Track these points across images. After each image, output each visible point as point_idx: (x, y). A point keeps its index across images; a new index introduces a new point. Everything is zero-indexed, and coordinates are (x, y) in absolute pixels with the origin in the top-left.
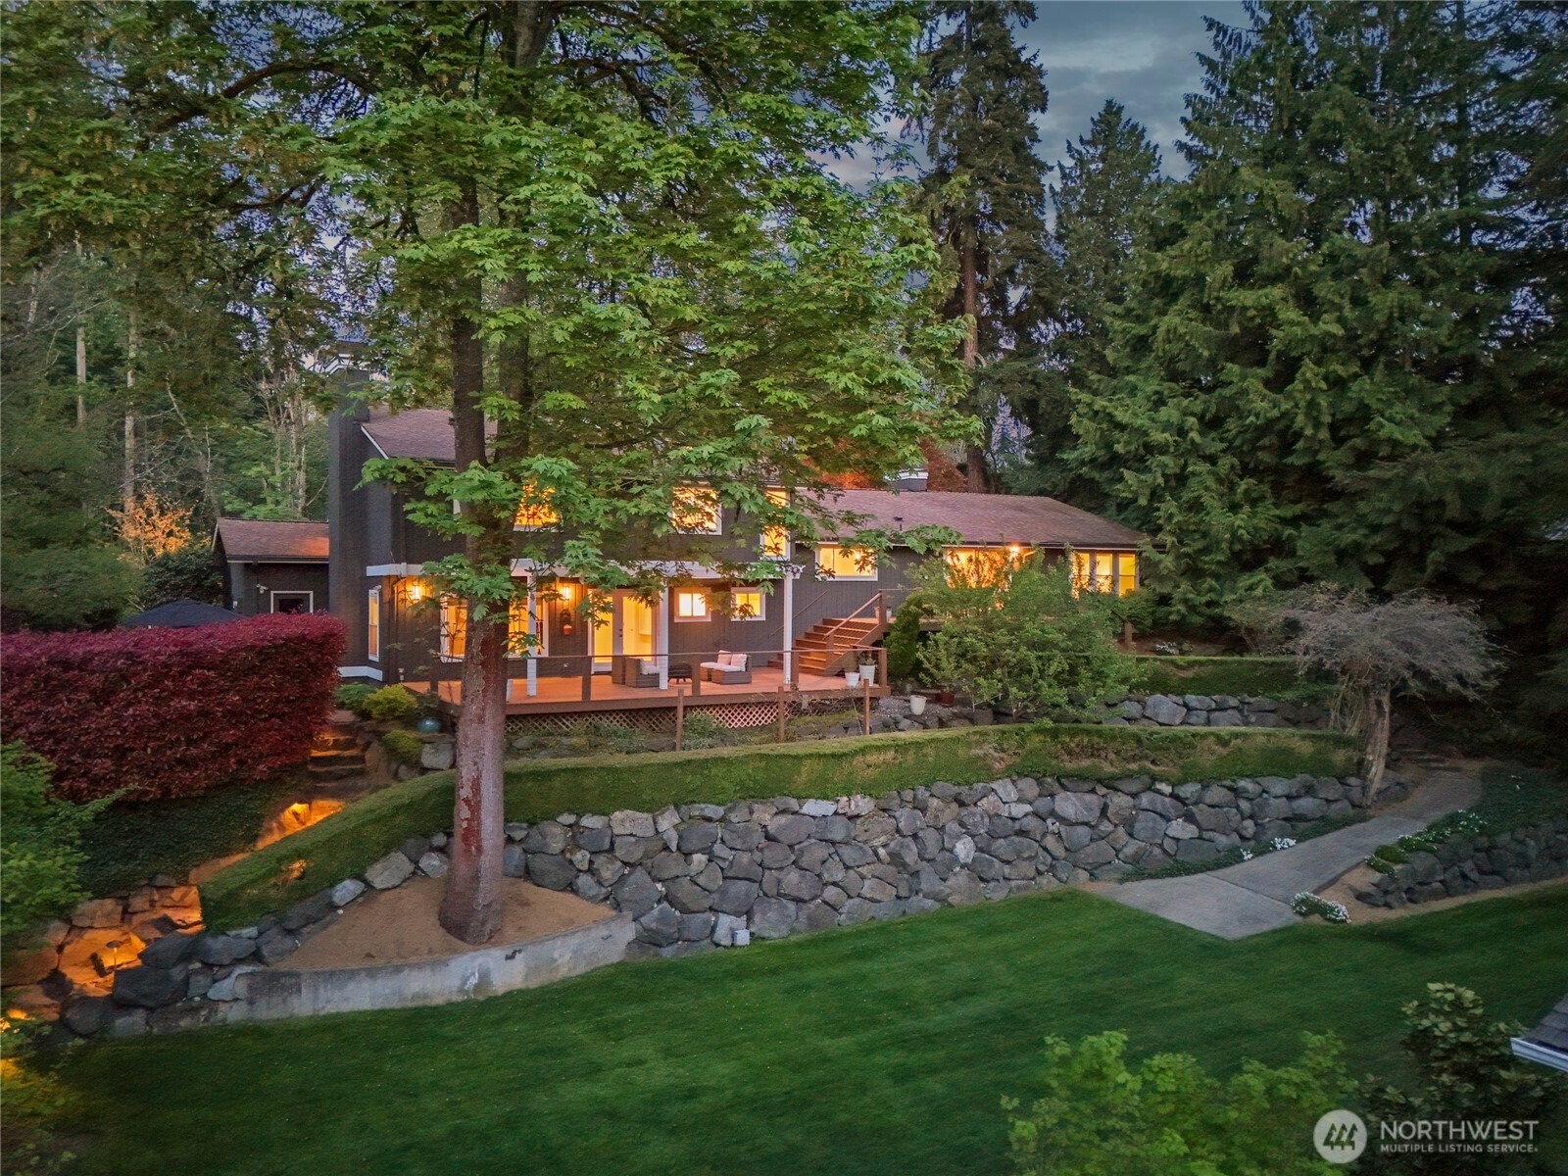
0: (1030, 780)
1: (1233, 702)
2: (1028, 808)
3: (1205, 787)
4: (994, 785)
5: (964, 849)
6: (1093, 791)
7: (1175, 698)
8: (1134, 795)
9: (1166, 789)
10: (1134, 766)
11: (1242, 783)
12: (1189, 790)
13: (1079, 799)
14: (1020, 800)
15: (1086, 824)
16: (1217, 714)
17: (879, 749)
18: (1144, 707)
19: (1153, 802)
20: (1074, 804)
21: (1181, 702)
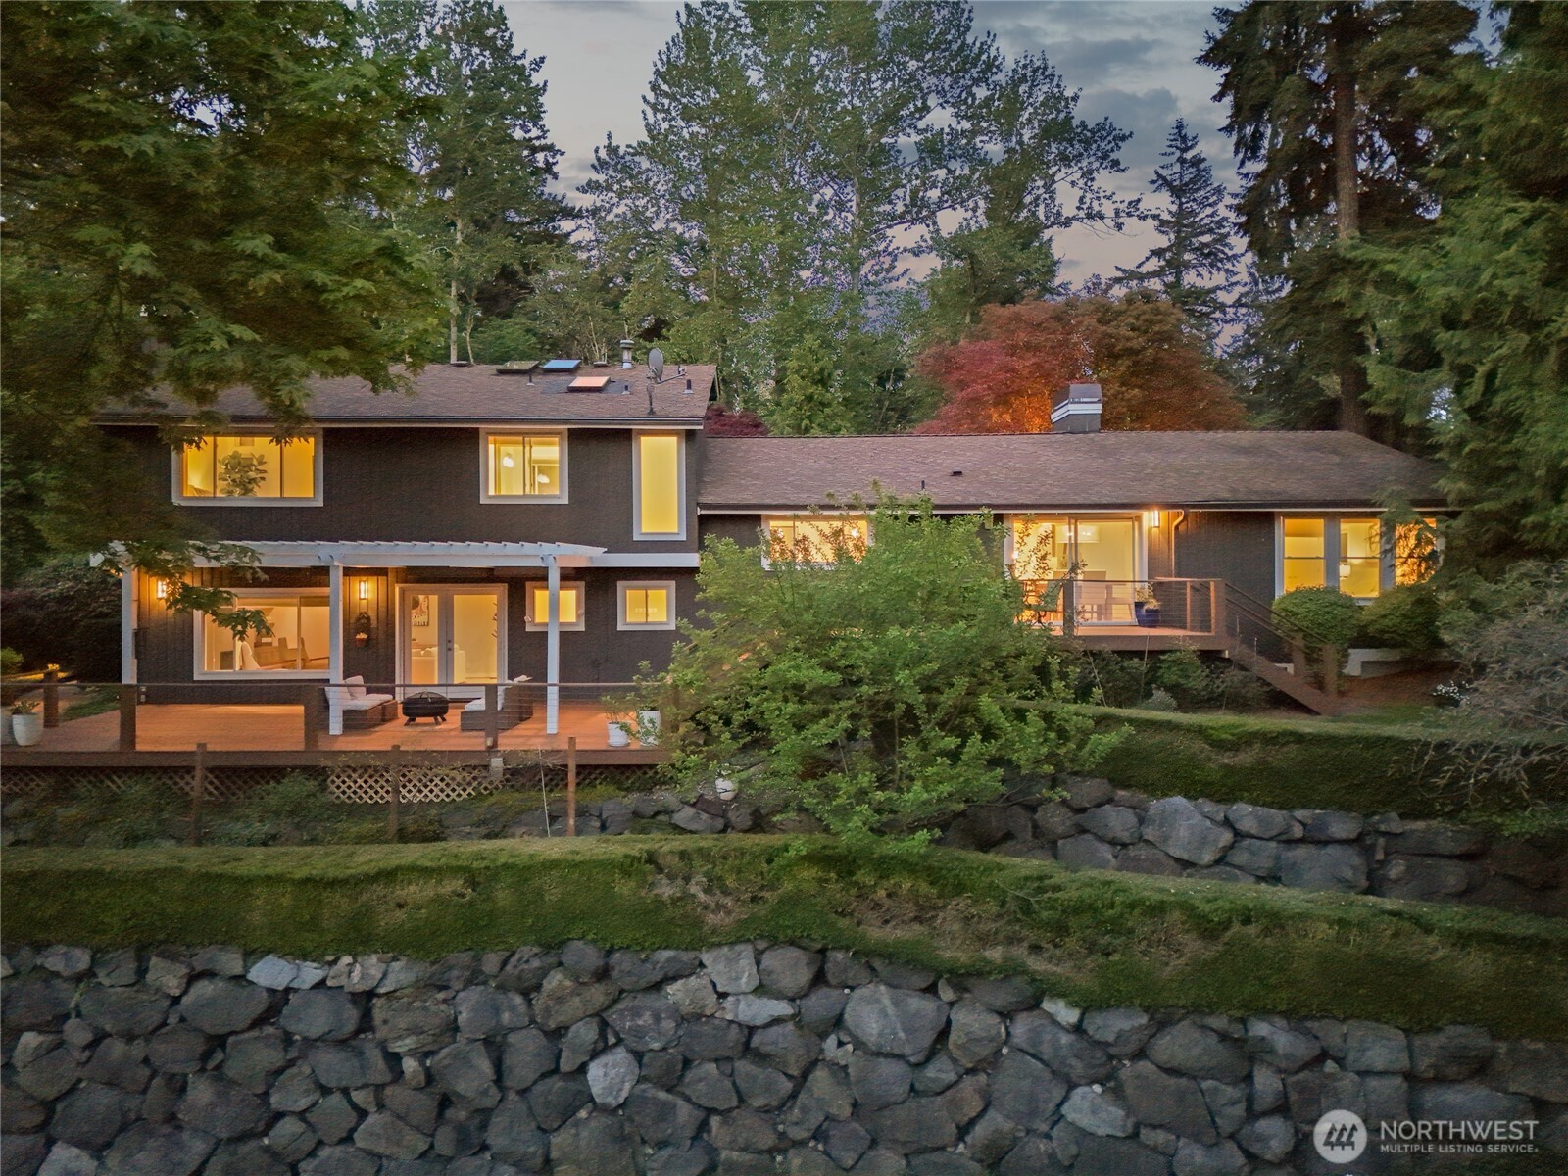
0: (793, 953)
1: (1342, 826)
2: (782, 1008)
3: (1161, 1023)
4: (706, 957)
5: (608, 1076)
6: (931, 990)
7: (1209, 807)
8: (1006, 1015)
9: (1068, 1015)
10: (995, 954)
11: (1261, 1029)
12: (1115, 1025)
13: (896, 1003)
14: (761, 990)
15: (900, 1057)
16: (1301, 852)
17: (426, 872)
18: (1141, 821)
19: (1035, 1035)
20: (883, 1013)
21: (1221, 817)
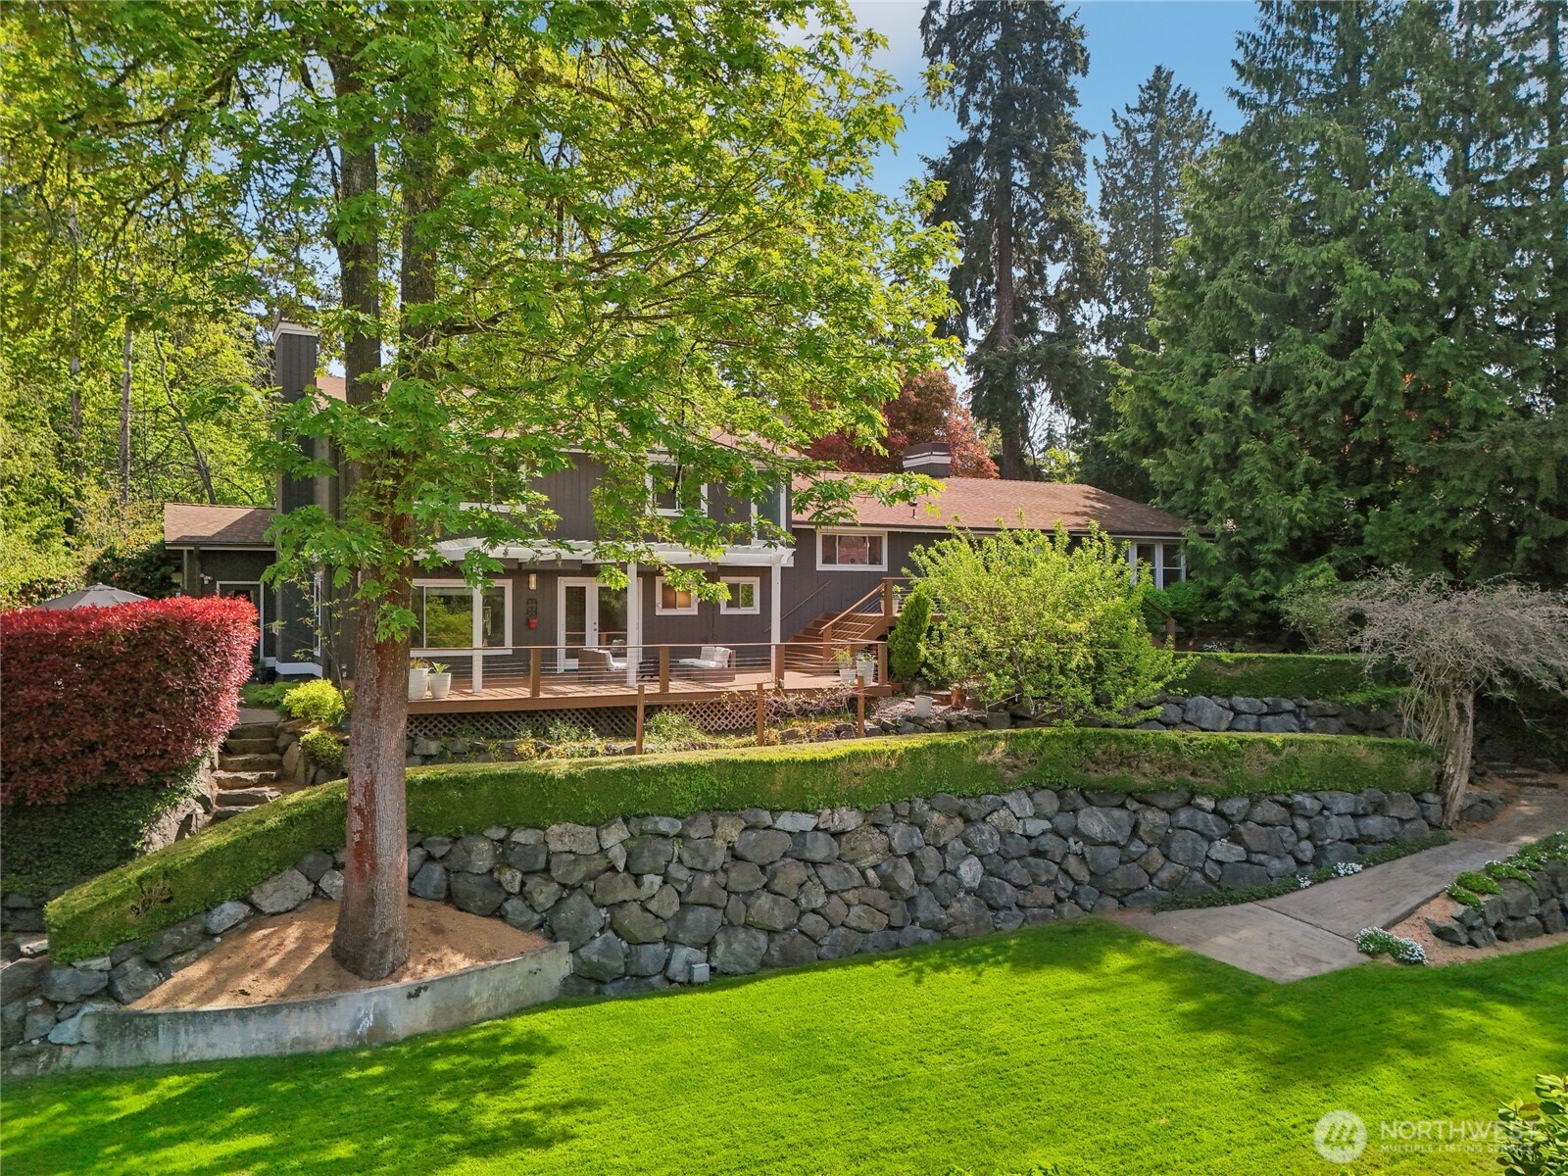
0: (1049, 793)
1: (1288, 705)
2: (1046, 825)
3: (1254, 803)
4: (1006, 799)
5: (970, 871)
6: (1122, 806)
7: (1220, 700)
8: (1171, 812)
9: (1208, 804)
10: (1170, 778)
11: (1298, 798)
12: (1234, 806)
13: (1106, 815)
14: (1037, 816)
15: (1114, 844)
16: (1269, 718)
18: (1184, 711)
19: (1192, 819)
20: (1100, 821)
21: (1227, 705)
